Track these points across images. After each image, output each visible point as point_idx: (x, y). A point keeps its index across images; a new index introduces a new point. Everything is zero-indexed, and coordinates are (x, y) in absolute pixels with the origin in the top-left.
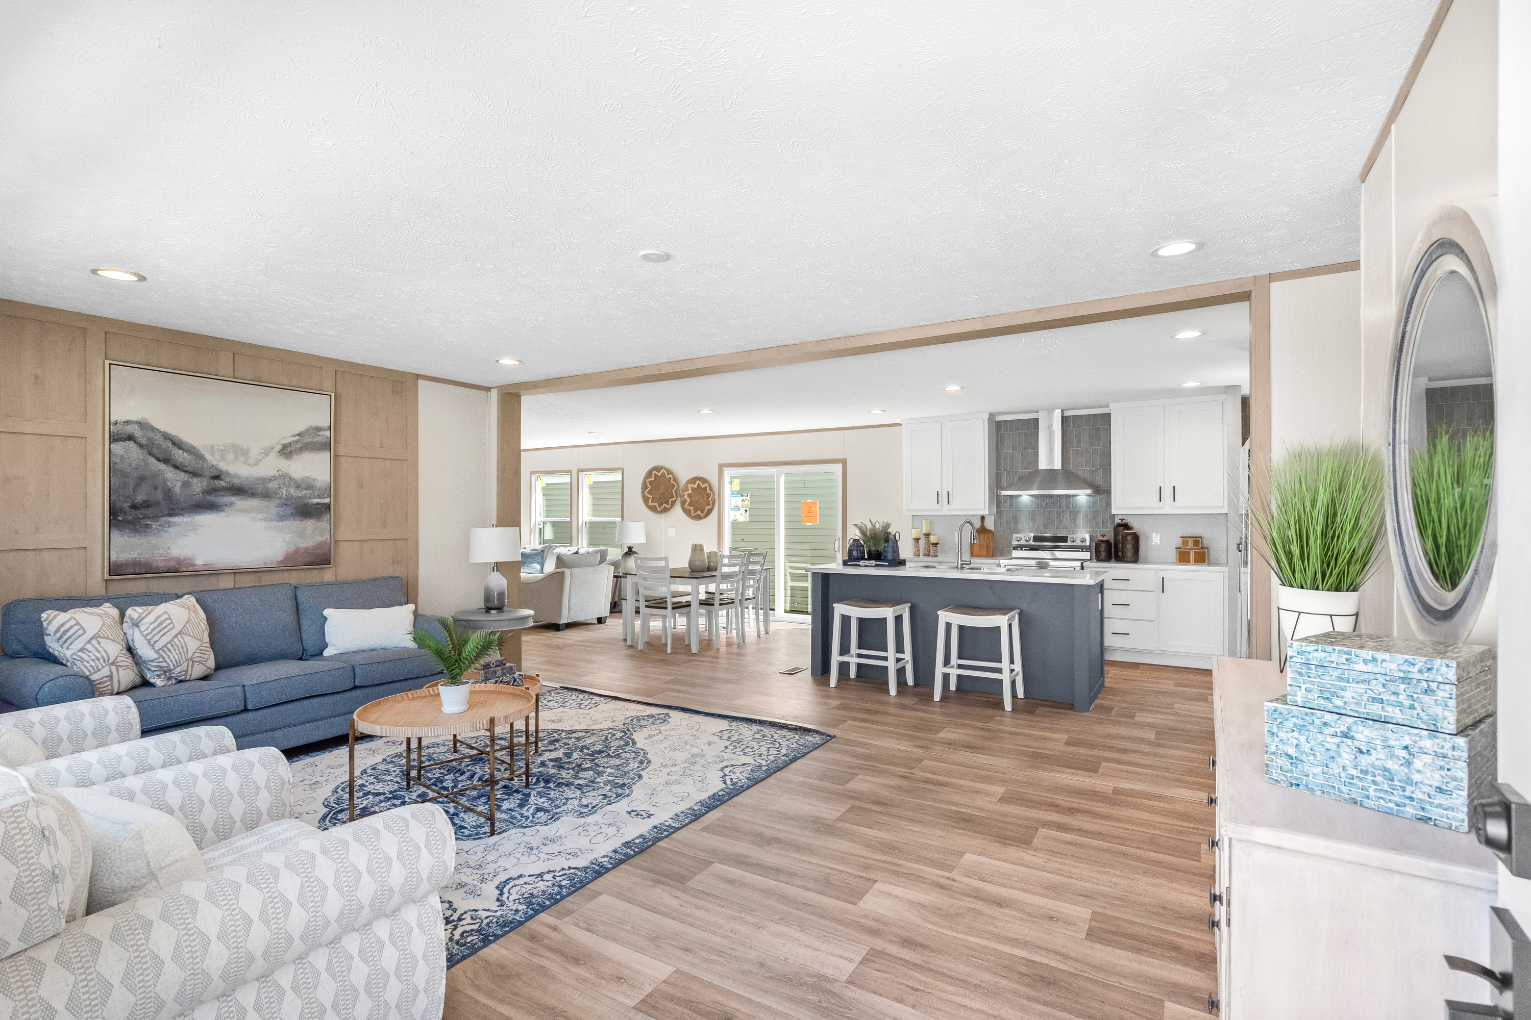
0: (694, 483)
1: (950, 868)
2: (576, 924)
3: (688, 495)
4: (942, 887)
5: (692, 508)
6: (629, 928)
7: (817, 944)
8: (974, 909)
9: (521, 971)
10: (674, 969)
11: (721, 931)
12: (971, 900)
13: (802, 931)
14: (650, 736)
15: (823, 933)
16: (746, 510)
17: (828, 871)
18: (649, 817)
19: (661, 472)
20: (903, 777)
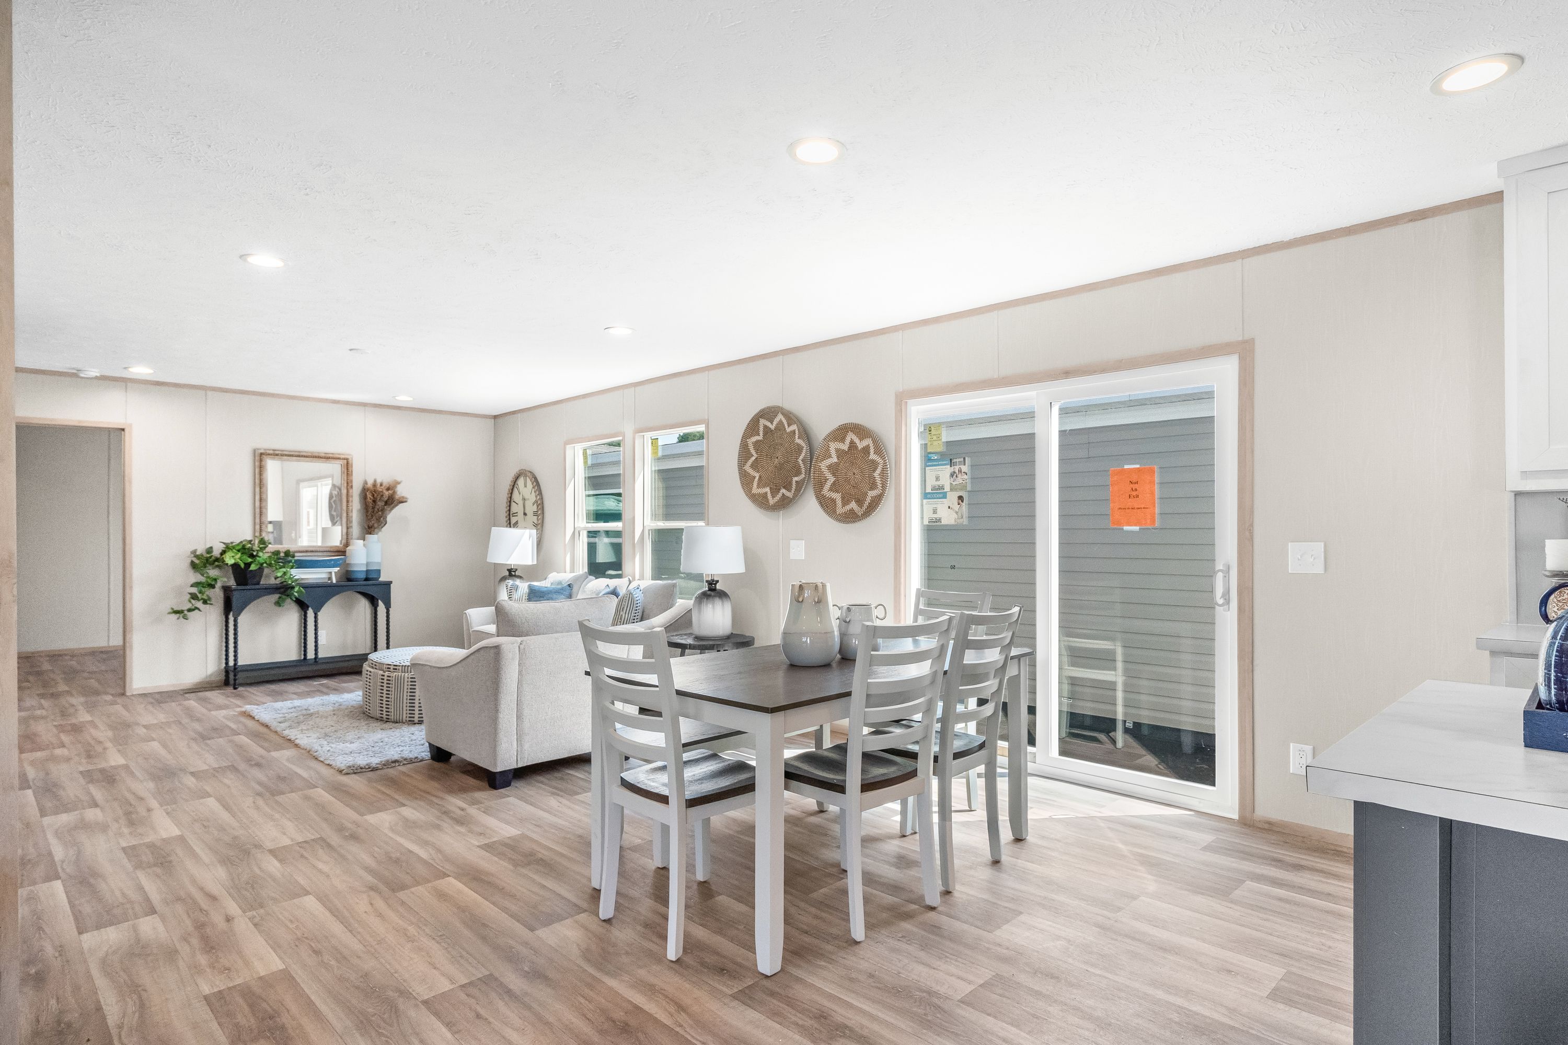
0: (843, 440)
3: (830, 467)
5: (837, 496)
16: (961, 498)
19: (776, 421)
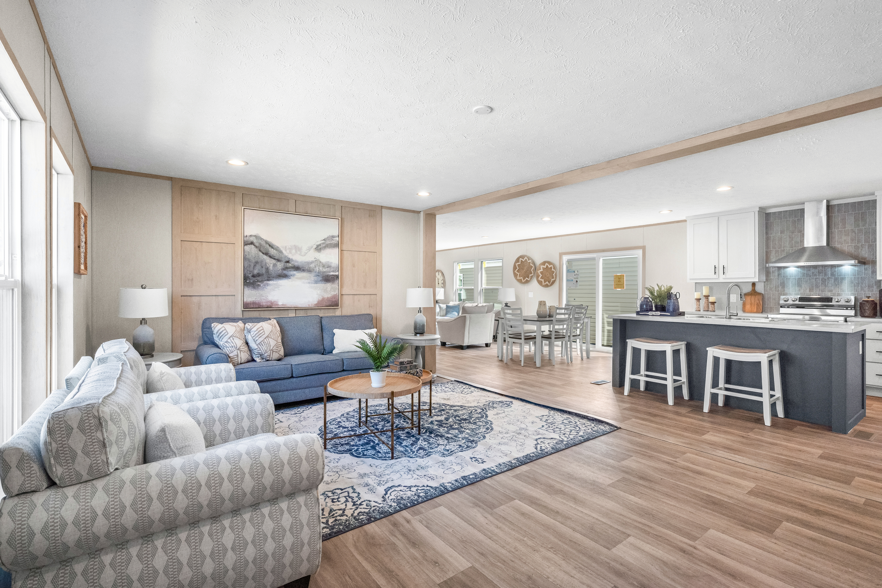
0: (544, 265)
1: (695, 539)
2: (421, 522)
3: (540, 272)
4: (684, 551)
5: (543, 280)
6: (451, 531)
7: (574, 572)
8: (710, 575)
9: (382, 543)
10: (470, 565)
11: (508, 547)
12: (708, 567)
13: (564, 560)
14: (497, 414)
15: (580, 565)
17: (594, 520)
18: (482, 463)
19: (525, 259)
20: (669, 463)
